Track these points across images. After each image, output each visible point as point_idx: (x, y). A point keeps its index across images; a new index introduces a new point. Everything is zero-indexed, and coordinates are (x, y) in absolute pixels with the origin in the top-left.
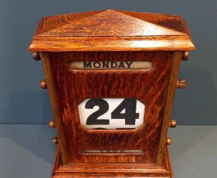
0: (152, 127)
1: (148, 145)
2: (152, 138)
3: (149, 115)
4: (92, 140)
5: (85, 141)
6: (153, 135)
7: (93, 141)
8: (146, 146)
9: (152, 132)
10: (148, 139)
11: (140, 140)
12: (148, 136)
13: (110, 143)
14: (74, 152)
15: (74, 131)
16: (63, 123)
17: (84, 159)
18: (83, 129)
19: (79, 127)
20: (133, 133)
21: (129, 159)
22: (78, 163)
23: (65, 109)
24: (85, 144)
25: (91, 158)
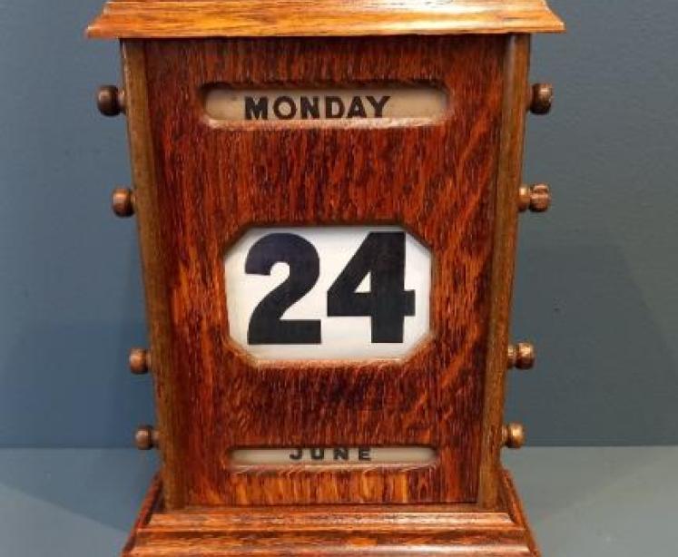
0: (458, 339)
1: (447, 422)
2: (460, 392)
3: (447, 291)
4: (263, 401)
5: (242, 404)
6: (464, 373)
7: (269, 405)
8: (442, 427)
9: (458, 362)
10: (447, 396)
11: (422, 400)
12: (445, 383)
13: (323, 411)
14: (203, 455)
15: (208, 361)
16: (172, 324)
17: (235, 486)
18: (236, 354)
19: (224, 344)
20: (398, 366)
21: (386, 487)
22: (218, 506)
23: (182, 268)
24: (241, 419)
25: (261, 483)
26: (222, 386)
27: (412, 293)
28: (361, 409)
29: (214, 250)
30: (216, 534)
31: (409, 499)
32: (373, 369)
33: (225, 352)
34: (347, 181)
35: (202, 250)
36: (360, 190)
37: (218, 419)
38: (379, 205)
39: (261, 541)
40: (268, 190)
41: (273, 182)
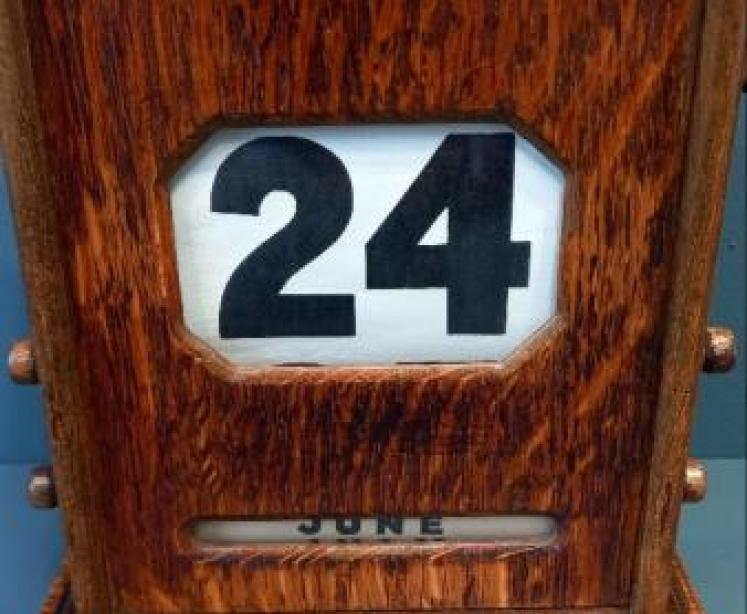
0: (611, 333)
1: (584, 475)
2: (608, 423)
3: (592, 244)
4: (249, 439)
5: (209, 445)
6: (617, 389)
7: (260, 446)
8: (573, 481)
9: (609, 370)
10: (585, 430)
11: (539, 438)
12: (583, 408)
13: (358, 458)
14: (142, 531)
15: (146, 376)
16: (75, 308)
17: (201, 584)
18: (198, 360)
19: (175, 341)
20: (497, 378)
21: (470, 583)
23: (88, 203)
24: (209, 470)
25: (248, 577)
26: (172, 415)
27: (524, 248)
28: (428, 453)
29: (149, 169)
31: (510, 601)
32: (452, 383)
33: (176, 357)
34: (406, 35)
35: (127, 169)
36: (432, 55)
37: (167, 473)
38: (468, 83)
40: (249, 53)
41: (261, 39)
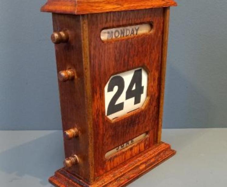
4: (114, 133)
11: (147, 118)
13: (127, 131)
14: (99, 159)
15: (101, 126)
17: (107, 166)
21: (140, 148)
22: (103, 174)
25: (113, 161)
26: (104, 132)
27: (143, 87)
28: (135, 126)
30: (110, 183)
31: (144, 149)
36: (137, 57)
37: (103, 144)
39: (121, 179)
